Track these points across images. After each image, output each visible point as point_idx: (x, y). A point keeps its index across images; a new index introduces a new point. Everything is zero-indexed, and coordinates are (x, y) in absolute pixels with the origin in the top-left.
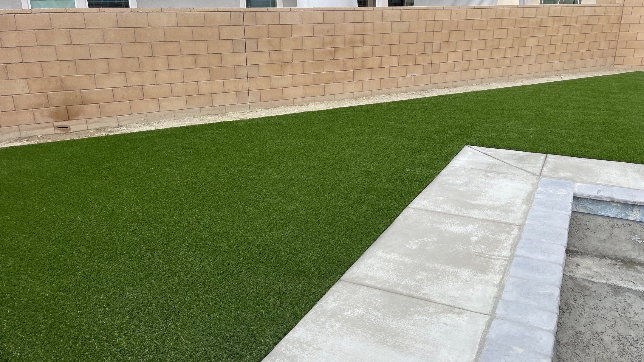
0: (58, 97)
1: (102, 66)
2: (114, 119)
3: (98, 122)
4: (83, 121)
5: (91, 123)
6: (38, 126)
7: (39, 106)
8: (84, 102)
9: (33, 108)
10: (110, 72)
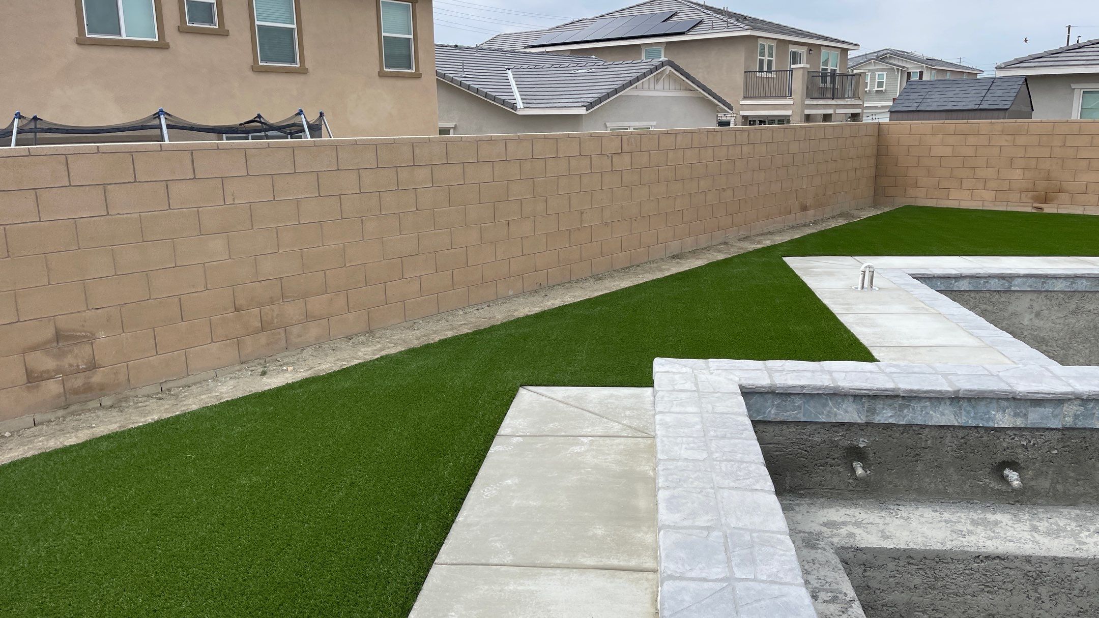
0: (1042, 185)
1: (1084, 164)
2: (1081, 208)
3: (1066, 208)
4: (1056, 206)
5: (1061, 208)
6: (1022, 204)
7: (1026, 190)
8: (1061, 191)
9: (1021, 191)
10: (1089, 169)
